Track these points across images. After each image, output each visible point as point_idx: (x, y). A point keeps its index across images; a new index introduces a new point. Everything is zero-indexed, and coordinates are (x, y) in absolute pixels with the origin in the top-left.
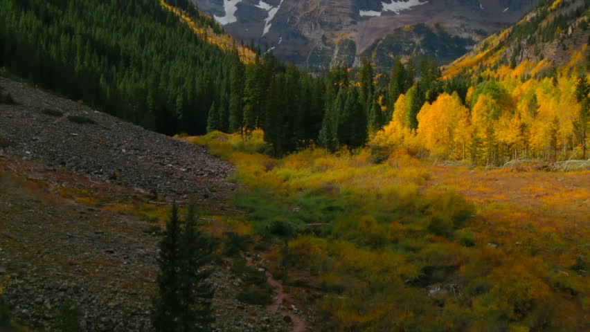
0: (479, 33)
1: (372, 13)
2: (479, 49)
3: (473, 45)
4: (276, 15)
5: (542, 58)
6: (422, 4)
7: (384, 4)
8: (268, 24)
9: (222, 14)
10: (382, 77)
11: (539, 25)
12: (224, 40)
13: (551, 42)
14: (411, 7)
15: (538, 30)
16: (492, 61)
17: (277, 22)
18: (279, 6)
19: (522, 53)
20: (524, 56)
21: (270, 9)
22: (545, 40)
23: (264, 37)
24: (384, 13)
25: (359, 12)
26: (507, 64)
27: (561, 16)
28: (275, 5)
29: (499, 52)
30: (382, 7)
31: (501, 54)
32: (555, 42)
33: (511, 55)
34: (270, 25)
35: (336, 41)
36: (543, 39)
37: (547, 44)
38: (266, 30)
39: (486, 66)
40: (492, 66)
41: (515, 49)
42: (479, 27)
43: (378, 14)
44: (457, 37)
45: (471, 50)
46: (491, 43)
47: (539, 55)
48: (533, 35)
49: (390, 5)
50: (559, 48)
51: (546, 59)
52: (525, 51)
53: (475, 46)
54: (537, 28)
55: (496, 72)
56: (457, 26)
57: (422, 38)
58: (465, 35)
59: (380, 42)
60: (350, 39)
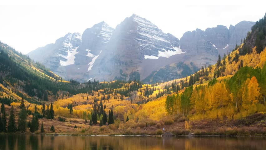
1: (152, 57)
6: (184, 53)
7: (160, 52)
9: (65, 60)
18: (98, 55)
25: (144, 56)
28: (96, 55)
30: (159, 54)
34: (92, 66)
35: (128, 72)
38: (90, 68)
43: (157, 58)
49: (164, 53)
56: (204, 63)
57: (182, 70)
59: (155, 73)
60: (137, 71)
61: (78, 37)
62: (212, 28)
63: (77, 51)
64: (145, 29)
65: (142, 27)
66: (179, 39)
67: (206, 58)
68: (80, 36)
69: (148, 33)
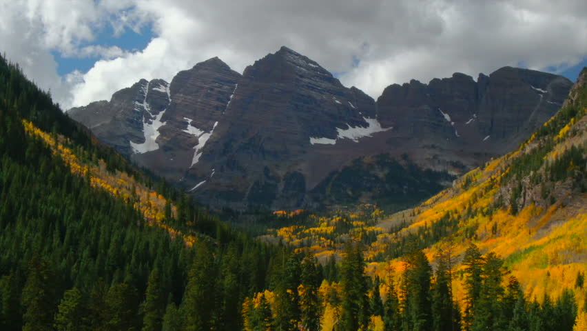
0: (456, 165)
1: (325, 141)
2: (460, 185)
3: (452, 182)
4: (207, 143)
5: (553, 201)
6: (385, 130)
7: (339, 130)
8: (198, 153)
9: (141, 140)
10: (341, 221)
11: (545, 158)
12: (120, 181)
13: (564, 181)
14: (371, 134)
15: (544, 166)
16: (483, 203)
17: (208, 151)
18: (212, 132)
19: (525, 194)
20: (527, 198)
21: (200, 136)
22: (554, 178)
23: (193, 168)
24: (339, 141)
25: (309, 139)
26: (505, 208)
27: (573, 147)
28: (207, 131)
29: (491, 192)
30: (338, 133)
31: (494, 194)
32: (569, 181)
33: (509, 197)
34: (200, 154)
35: (281, 173)
36: (552, 176)
37: (558, 183)
38: (196, 160)
39: (476, 211)
40: (485, 210)
41: (514, 189)
42: (455, 159)
43: (333, 142)
44: (429, 171)
45: (450, 187)
46: (474, 179)
47: (549, 197)
48: (538, 172)
49: (347, 131)
50: (576, 189)
51: (558, 202)
52: (529, 193)
53: (454, 182)
54: (542, 162)
55: (491, 219)
56: (428, 156)
57: (386, 171)
58: (439, 168)
59: (336, 176)
60: (299, 171)
61: (162, 89)
62: (443, 79)
63: (162, 120)
64: (307, 80)
65: (301, 76)
66: (376, 100)
67: (433, 147)
68: (166, 86)
69: (313, 89)
